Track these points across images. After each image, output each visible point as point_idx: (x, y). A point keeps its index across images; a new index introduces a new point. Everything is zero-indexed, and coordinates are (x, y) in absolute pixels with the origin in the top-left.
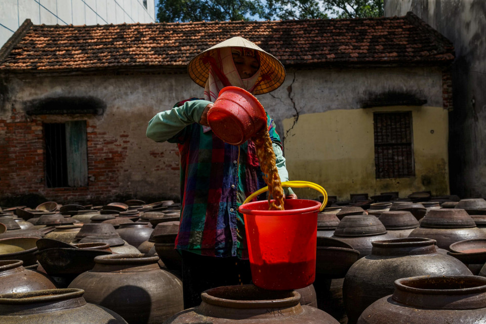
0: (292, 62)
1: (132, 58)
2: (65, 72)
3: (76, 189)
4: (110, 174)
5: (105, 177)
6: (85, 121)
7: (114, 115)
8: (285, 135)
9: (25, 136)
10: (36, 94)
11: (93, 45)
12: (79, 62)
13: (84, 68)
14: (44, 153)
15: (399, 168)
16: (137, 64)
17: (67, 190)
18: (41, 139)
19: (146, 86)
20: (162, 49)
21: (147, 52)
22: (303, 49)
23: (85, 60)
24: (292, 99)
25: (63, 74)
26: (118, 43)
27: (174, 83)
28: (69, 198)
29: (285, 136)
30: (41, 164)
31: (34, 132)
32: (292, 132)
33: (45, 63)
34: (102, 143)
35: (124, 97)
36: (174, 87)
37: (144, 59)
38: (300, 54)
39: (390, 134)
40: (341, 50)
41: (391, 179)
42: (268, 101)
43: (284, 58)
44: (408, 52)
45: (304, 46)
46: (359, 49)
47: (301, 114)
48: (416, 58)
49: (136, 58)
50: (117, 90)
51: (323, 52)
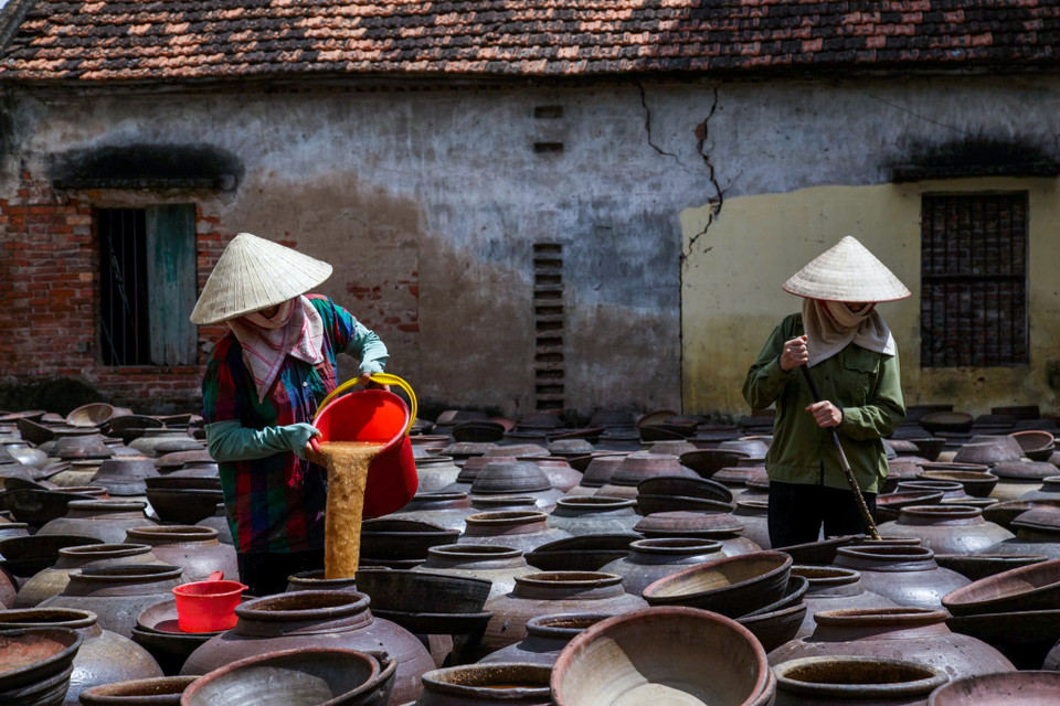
0: (703, 65)
1: (308, 49)
2: (144, 86)
3: (170, 372)
6: (194, 206)
7: (261, 191)
8: (686, 250)
9: (50, 239)
10: (77, 137)
11: (218, 8)
12: (181, 58)
13: (189, 77)
14: (95, 281)
15: (988, 342)
16: (319, 66)
17: (148, 372)
18: (88, 246)
19: (342, 120)
20: (387, 21)
21: (350, 29)
22: (746, 24)
23: (193, 54)
24: (706, 158)
25: (139, 91)
27: (409, 114)
28: (152, 392)
29: (686, 254)
30: (87, 309)
31: (71, 229)
32: (704, 241)
33: (100, 61)
35: (287, 146)
36: (409, 124)
37: (336, 54)
38: (733, 39)
39: (968, 251)
40: (845, 25)
41: (962, 368)
42: (644, 161)
43: (690, 50)
44: (1026, 32)
45: (753, 14)
46: (896, 24)
47: (730, 196)
48: (1043, 51)
49: (319, 48)
50: (271, 129)
51: (797, 33)
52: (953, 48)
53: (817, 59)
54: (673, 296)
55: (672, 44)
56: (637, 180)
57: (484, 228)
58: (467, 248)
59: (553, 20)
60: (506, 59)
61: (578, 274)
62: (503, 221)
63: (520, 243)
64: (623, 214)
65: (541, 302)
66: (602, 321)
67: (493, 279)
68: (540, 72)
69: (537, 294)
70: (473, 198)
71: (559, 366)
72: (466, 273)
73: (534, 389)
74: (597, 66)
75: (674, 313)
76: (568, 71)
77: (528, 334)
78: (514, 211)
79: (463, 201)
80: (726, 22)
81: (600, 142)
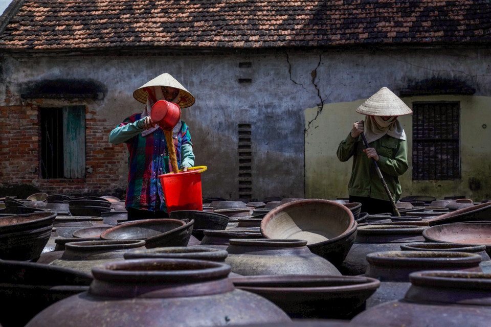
0: (315, 44)
1: (137, 36)
2: (63, 52)
3: (73, 182)
4: (110, 166)
5: (104, 168)
6: (84, 107)
7: (115, 100)
8: (307, 127)
9: (19, 121)
10: (32, 75)
11: (96, 19)
12: (79, 40)
13: (83, 48)
14: (39, 140)
15: (442, 169)
16: (142, 43)
17: (63, 182)
18: (36, 124)
19: (152, 68)
20: (172, 24)
21: (156, 28)
22: (334, 26)
23: (85, 38)
24: (316, 86)
25: (60, 55)
26: (125, 16)
27: (182, 65)
28: (64, 190)
29: (307, 129)
30: (35, 153)
31: (28, 117)
32: (315, 123)
33: (43, 41)
34: (102, 131)
35: (127, 80)
36: (183, 70)
37: (150, 38)
38: (328, 33)
39: (433, 128)
40: (378, 27)
41: (431, 181)
42: (288, 87)
43: (308, 38)
44: (458, 31)
45: (337, 22)
46: (400, 27)
47: (327, 103)
48: (466, 39)
49: (142, 36)
50: (120, 72)
51: (356, 31)
52: (426, 37)
53: (365, 41)
54: (301, 148)
55: (301, 35)
56: (284, 95)
57: (216, 117)
58: (208, 126)
59: (247, 24)
60: (226, 41)
61: (258, 138)
62: (224, 114)
63: (232, 124)
64: (279, 111)
65: (241, 150)
66: (269, 159)
67: (220, 140)
68: (241, 46)
69: (240, 147)
70: (211, 103)
71: (249, 179)
72: (208, 137)
73: (238, 189)
74: (267, 44)
75: (301, 156)
76: (254, 46)
77: (236, 165)
78: (230, 109)
79: (207, 105)
80: (325, 26)
81: (268, 79)
